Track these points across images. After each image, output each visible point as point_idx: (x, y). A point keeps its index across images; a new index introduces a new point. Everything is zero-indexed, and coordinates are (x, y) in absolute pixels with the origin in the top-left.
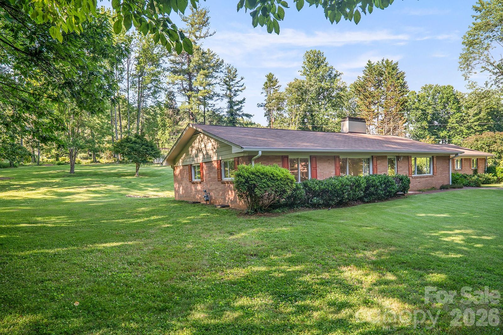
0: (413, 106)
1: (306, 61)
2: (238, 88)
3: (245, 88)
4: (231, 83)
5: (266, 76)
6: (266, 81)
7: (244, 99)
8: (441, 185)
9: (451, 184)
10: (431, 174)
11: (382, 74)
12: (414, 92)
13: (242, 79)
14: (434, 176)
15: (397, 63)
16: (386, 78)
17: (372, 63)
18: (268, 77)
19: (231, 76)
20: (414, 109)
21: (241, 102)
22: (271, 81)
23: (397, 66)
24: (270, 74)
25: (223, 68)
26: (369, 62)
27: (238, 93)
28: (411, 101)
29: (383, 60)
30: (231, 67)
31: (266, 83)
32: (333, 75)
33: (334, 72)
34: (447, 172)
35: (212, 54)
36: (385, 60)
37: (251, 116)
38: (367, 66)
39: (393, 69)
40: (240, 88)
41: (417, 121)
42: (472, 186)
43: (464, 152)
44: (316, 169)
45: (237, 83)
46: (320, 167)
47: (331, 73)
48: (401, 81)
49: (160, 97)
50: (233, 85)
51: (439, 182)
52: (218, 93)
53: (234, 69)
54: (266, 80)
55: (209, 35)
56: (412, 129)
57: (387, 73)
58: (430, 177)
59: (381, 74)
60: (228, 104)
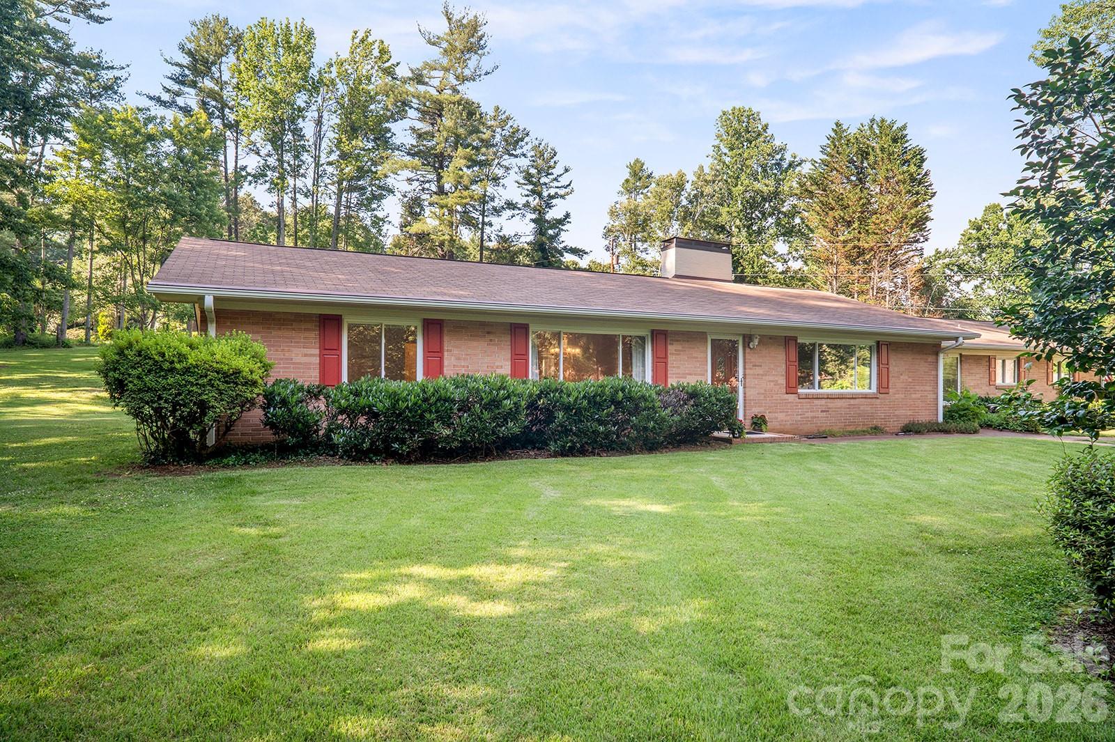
0: (995, 240)
1: (722, 131)
2: (557, 190)
3: (572, 191)
4: (543, 180)
5: (627, 167)
6: (627, 176)
7: (567, 216)
8: (906, 421)
9: (941, 419)
10: (874, 390)
11: (868, 154)
12: (999, 205)
13: (567, 170)
14: (879, 395)
15: (904, 127)
16: (875, 162)
17: (845, 127)
18: (631, 167)
19: (544, 162)
20: (997, 247)
21: (561, 222)
22: (638, 176)
23: (905, 132)
24: (637, 161)
25: (526, 148)
26: (838, 124)
27: (554, 201)
28: (989, 228)
29: (873, 120)
30: (543, 144)
31: (627, 181)
32: (785, 165)
33: (788, 157)
34: (928, 388)
35: (503, 117)
36: (878, 119)
37: (586, 253)
38: (833, 134)
39: (895, 140)
40: (562, 192)
41: (1006, 273)
42: (1014, 431)
43: (979, 336)
44: (439, 354)
45: (556, 179)
46: (456, 352)
47: (781, 160)
48: (913, 169)
49: (380, 208)
50: (546, 184)
51: (897, 413)
52: (514, 202)
53: (549, 150)
54: (626, 174)
55: (484, 72)
56: (992, 293)
57: (878, 151)
58: (865, 397)
59: (864, 154)
60: (533, 225)
